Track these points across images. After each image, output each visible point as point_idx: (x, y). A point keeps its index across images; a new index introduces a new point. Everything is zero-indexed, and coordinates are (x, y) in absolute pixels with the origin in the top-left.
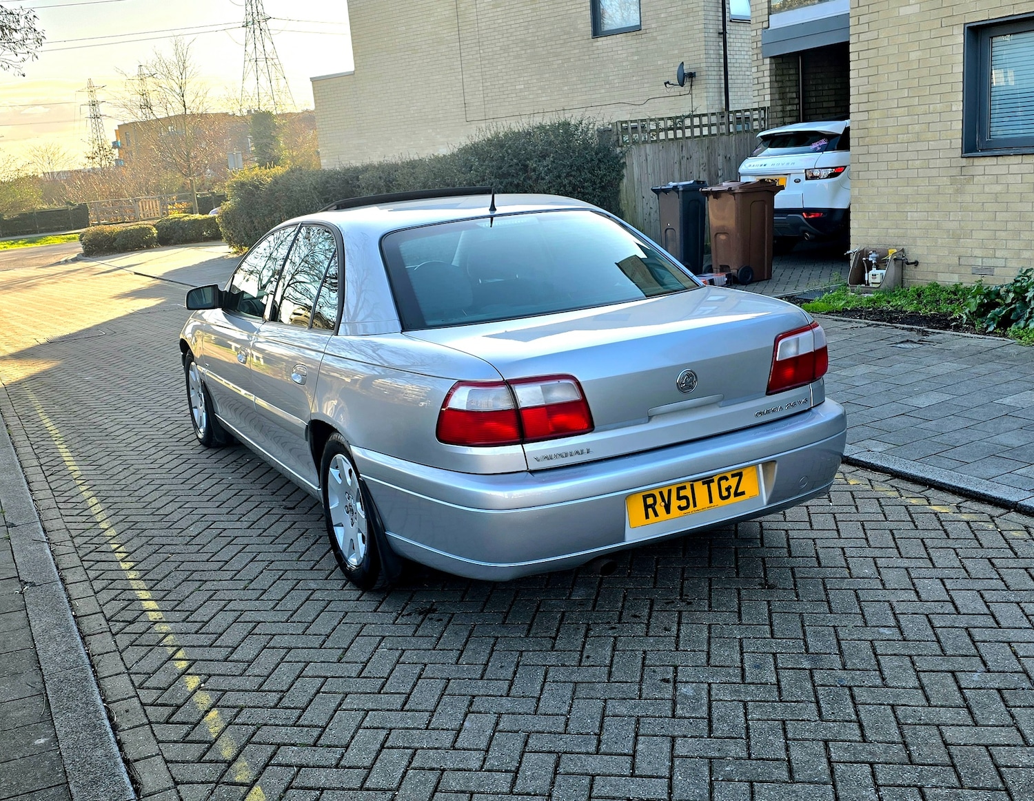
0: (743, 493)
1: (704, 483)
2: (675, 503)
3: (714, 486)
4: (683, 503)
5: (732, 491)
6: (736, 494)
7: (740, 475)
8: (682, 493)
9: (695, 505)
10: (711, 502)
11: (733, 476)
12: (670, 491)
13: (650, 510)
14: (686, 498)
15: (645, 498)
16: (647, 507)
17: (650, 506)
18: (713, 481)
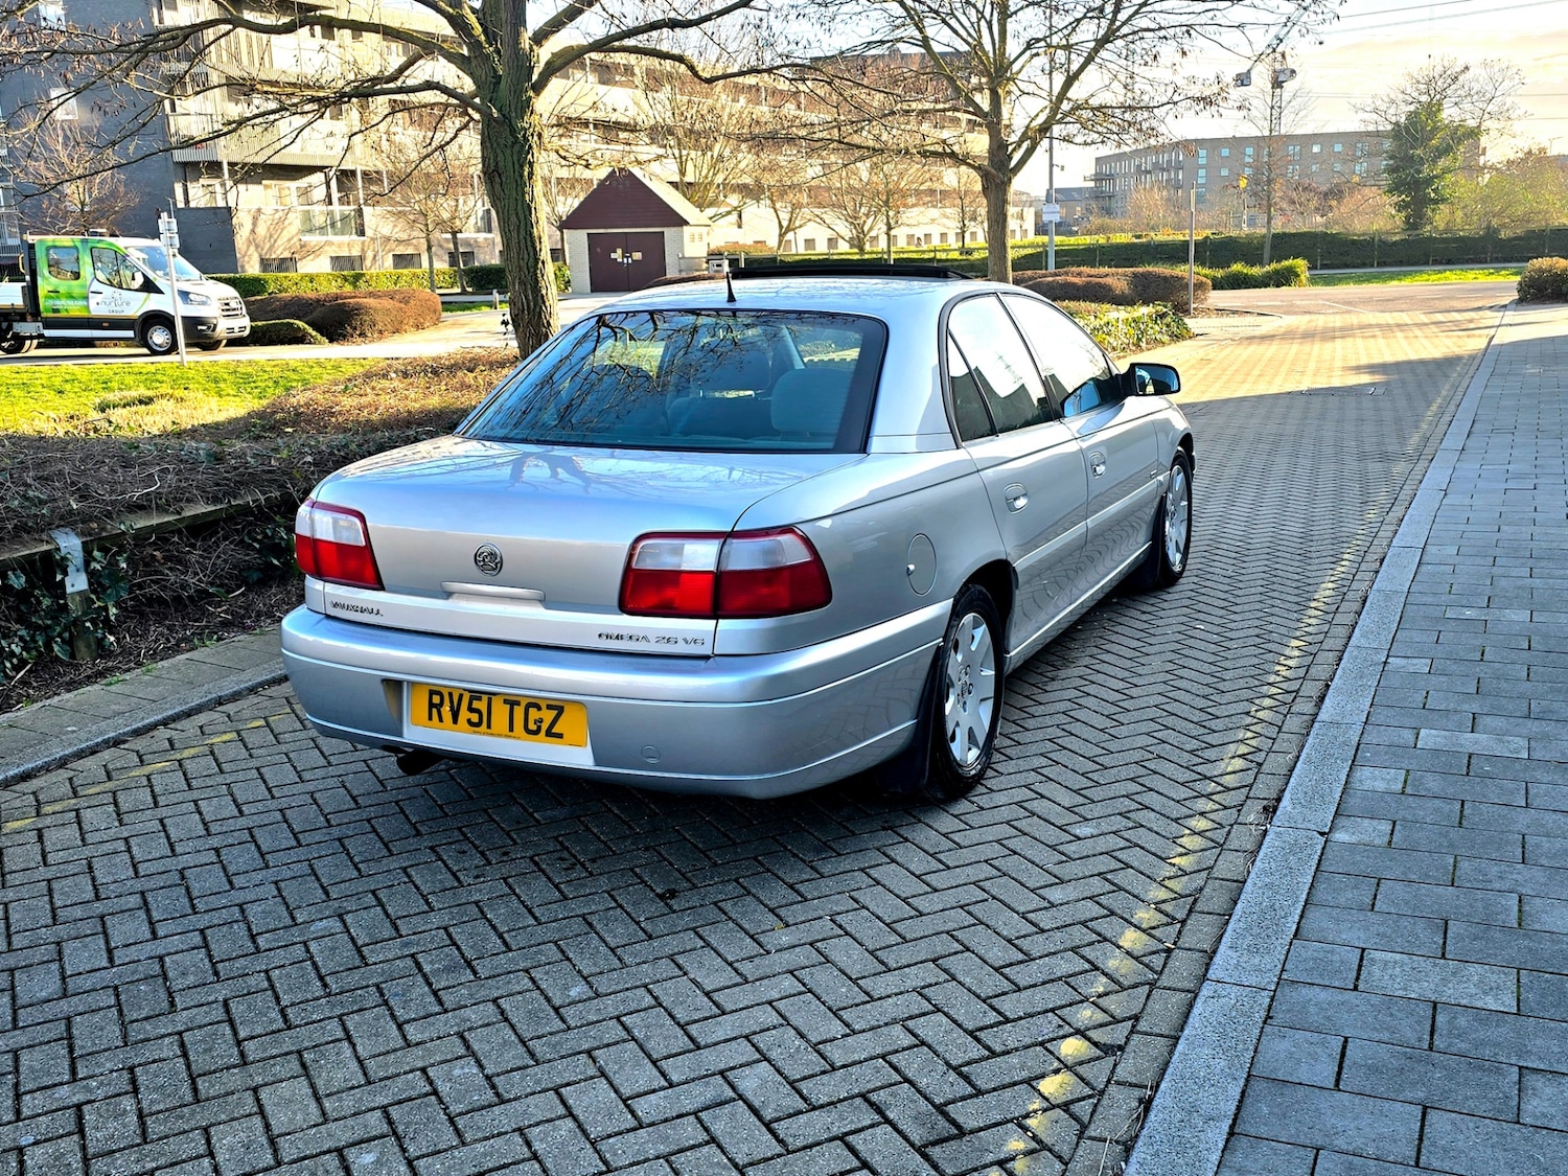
0: (560, 736)
1: (506, 702)
2: (464, 714)
3: (519, 712)
4: (475, 718)
5: (545, 727)
6: (549, 733)
7: (560, 710)
8: (476, 705)
9: (489, 727)
10: (511, 729)
11: (549, 707)
12: (461, 696)
13: (434, 711)
14: (478, 711)
15: (432, 693)
16: (431, 705)
17: (435, 706)
18: (518, 703)
